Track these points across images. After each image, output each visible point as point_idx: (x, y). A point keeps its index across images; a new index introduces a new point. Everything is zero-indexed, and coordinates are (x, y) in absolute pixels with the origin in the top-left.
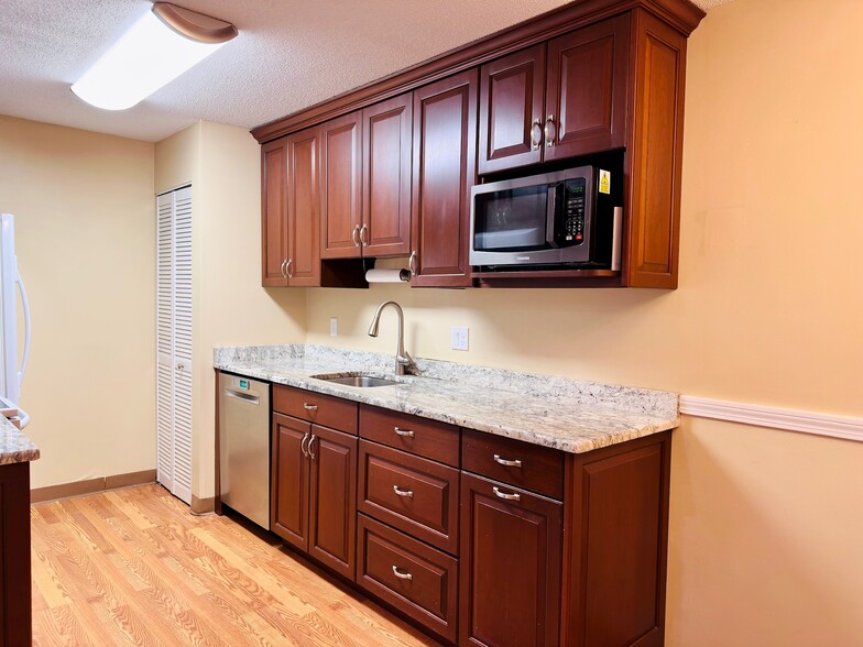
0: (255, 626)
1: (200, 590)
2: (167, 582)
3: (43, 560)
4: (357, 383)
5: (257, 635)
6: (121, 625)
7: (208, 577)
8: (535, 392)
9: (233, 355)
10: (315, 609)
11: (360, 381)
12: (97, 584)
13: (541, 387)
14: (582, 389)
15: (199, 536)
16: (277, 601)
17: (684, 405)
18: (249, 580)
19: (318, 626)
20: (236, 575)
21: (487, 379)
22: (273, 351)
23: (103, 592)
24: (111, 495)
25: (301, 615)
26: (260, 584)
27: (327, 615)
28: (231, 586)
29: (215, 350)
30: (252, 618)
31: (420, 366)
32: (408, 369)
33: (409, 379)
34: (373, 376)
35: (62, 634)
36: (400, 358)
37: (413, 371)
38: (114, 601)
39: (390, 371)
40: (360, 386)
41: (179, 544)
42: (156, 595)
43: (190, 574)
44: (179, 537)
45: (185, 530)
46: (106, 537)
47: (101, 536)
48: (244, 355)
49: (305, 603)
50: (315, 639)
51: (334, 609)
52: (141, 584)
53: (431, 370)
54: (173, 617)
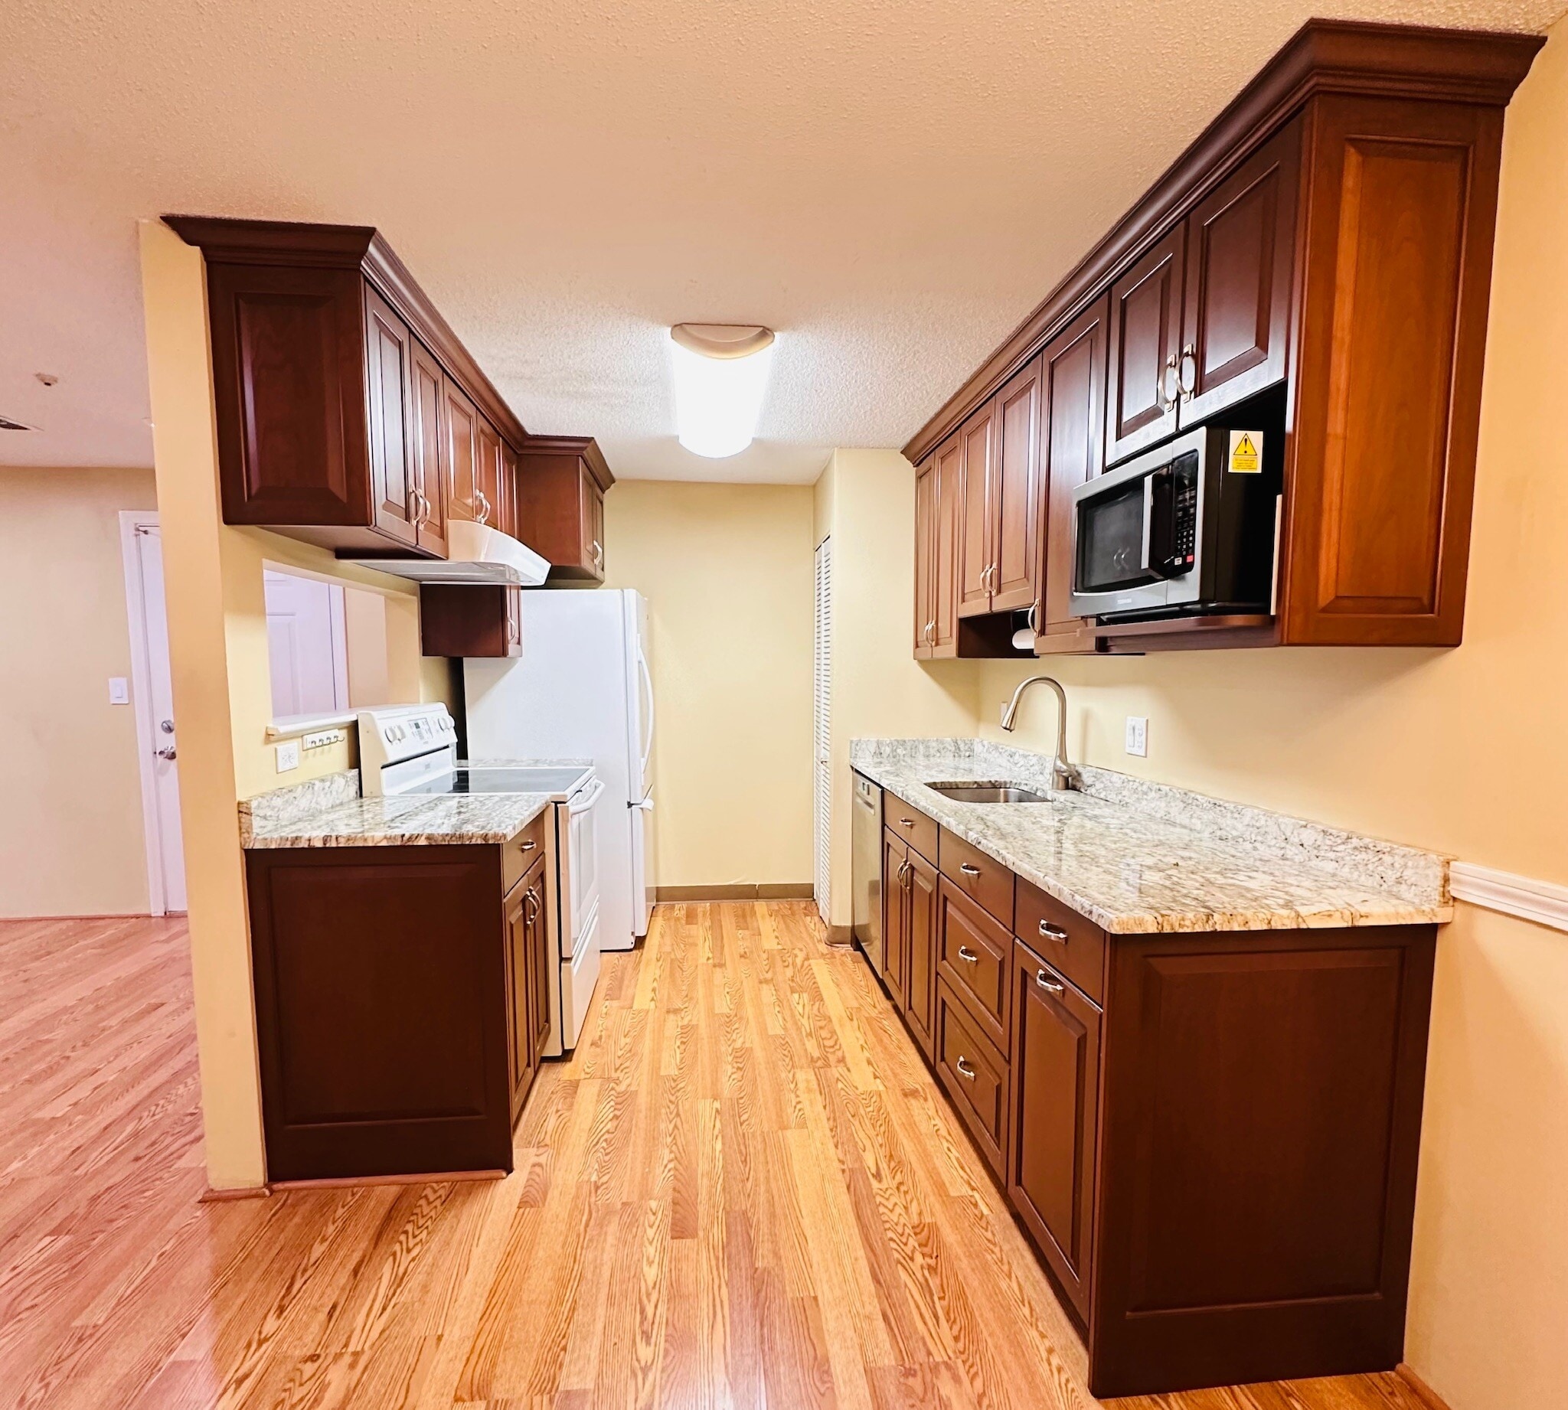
0: (802, 1086)
1: (775, 1028)
2: (750, 1011)
3: (658, 960)
4: (1002, 798)
5: (797, 1096)
6: (678, 1043)
7: (793, 1016)
8: (1223, 833)
9: (873, 751)
10: (881, 1088)
11: (1006, 795)
12: (687, 996)
13: (1234, 826)
14: (1288, 834)
15: (815, 969)
16: (846, 1066)
17: (1459, 882)
18: (833, 1033)
19: (871, 1109)
20: (822, 1023)
21: (1163, 804)
22: (928, 747)
23: (686, 1005)
24: (761, 906)
25: (861, 1089)
26: (841, 1040)
27: (891, 1103)
28: (810, 1034)
29: (852, 742)
30: (805, 1076)
31: (1087, 778)
32: (1071, 782)
33: (1071, 795)
34: (1026, 788)
35: (625, 1037)
36: (1059, 763)
37: (1078, 785)
38: (689, 1018)
39: (1044, 782)
40: (1006, 801)
41: (789, 972)
42: (730, 1022)
43: (777, 1009)
44: (794, 964)
45: (807, 958)
46: (726, 949)
47: (722, 947)
48: (888, 750)
49: (876, 1077)
50: (857, 1123)
51: (906, 1095)
52: (723, 1006)
53: (1099, 785)
54: (730, 1050)
